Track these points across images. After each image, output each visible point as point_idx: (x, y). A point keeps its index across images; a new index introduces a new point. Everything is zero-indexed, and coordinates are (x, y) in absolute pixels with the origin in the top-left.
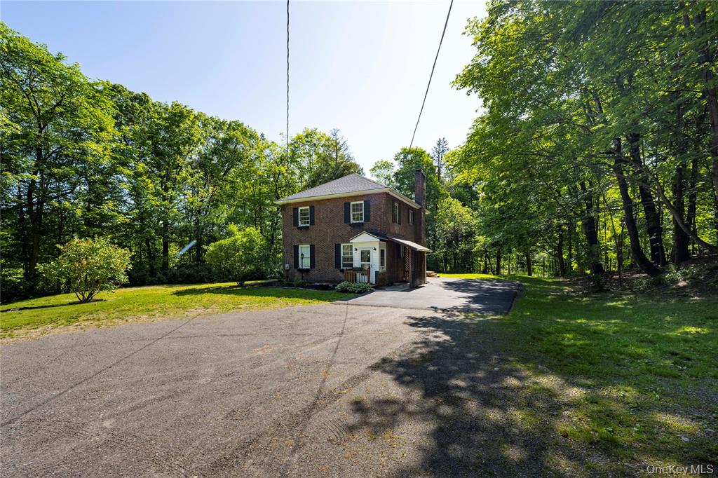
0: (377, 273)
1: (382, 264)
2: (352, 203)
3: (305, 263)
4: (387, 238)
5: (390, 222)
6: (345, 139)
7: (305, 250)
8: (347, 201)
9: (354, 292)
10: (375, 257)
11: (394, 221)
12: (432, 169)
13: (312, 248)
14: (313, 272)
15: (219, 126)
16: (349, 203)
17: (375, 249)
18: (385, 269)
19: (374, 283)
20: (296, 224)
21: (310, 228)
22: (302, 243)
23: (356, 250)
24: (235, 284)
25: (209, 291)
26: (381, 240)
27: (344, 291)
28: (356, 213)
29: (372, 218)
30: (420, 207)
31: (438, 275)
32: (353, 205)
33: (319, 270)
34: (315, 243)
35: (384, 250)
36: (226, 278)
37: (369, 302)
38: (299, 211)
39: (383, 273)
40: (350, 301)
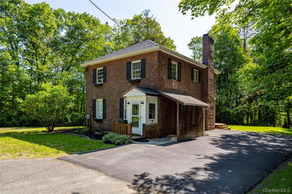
0: (144, 125)
1: (151, 116)
2: (133, 62)
3: (99, 114)
4: (159, 92)
5: (165, 78)
7: (100, 103)
8: (129, 60)
9: (114, 143)
10: (143, 111)
11: (170, 77)
13: (104, 101)
14: (105, 122)
16: (130, 63)
17: (143, 103)
19: (142, 135)
20: (95, 81)
21: (103, 85)
22: (98, 98)
23: (129, 103)
26: (147, 94)
27: (108, 142)
28: (135, 71)
29: (147, 75)
30: (207, 66)
31: (230, 127)
32: (134, 64)
33: (108, 120)
34: (106, 98)
35: (154, 105)
38: (97, 71)
39: (153, 126)
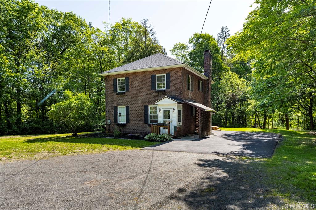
0: (175, 127)
1: (179, 120)
2: (157, 75)
3: (122, 119)
4: (183, 101)
5: (185, 89)
6: (152, 27)
7: (122, 110)
8: (153, 73)
9: (158, 141)
10: (174, 116)
11: (188, 89)
12: (217, 50)
13: (127, 108)
14: (129, 126)
15: (57, 16)
16: (155, 75)
17: (174, 110)
18: (181, 124)
19: (173, 134)
20: (115, 90)
21: (126, 93)
22: (120, 105)
23: (160, 110)
24: (70, 134)
25: (51, 139)
26: (178, 103)
27: (151, 140)
28: (160, 82)
29: (172, 86)
30: (208, 78)
31: (220, 129)
32: (158, 77)
33: (132, 125)
34: (129, 105)
35: (180, 110)
36: (64, 130)
37: (169, 149)
38: (118, 81)
39: (179, 128)
40: (155, 148)
